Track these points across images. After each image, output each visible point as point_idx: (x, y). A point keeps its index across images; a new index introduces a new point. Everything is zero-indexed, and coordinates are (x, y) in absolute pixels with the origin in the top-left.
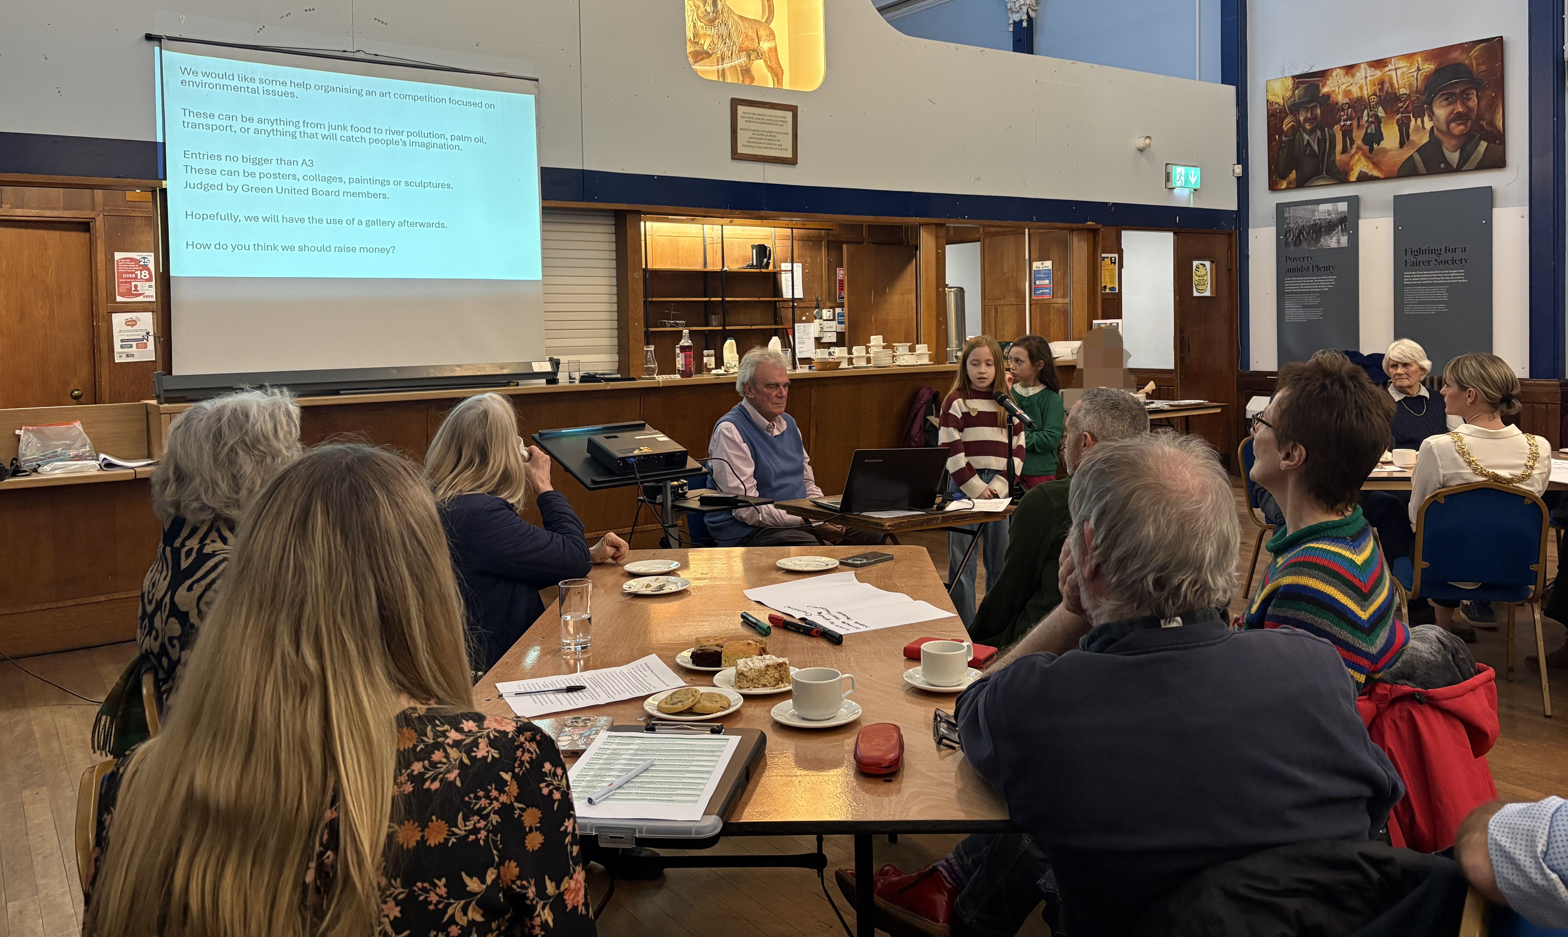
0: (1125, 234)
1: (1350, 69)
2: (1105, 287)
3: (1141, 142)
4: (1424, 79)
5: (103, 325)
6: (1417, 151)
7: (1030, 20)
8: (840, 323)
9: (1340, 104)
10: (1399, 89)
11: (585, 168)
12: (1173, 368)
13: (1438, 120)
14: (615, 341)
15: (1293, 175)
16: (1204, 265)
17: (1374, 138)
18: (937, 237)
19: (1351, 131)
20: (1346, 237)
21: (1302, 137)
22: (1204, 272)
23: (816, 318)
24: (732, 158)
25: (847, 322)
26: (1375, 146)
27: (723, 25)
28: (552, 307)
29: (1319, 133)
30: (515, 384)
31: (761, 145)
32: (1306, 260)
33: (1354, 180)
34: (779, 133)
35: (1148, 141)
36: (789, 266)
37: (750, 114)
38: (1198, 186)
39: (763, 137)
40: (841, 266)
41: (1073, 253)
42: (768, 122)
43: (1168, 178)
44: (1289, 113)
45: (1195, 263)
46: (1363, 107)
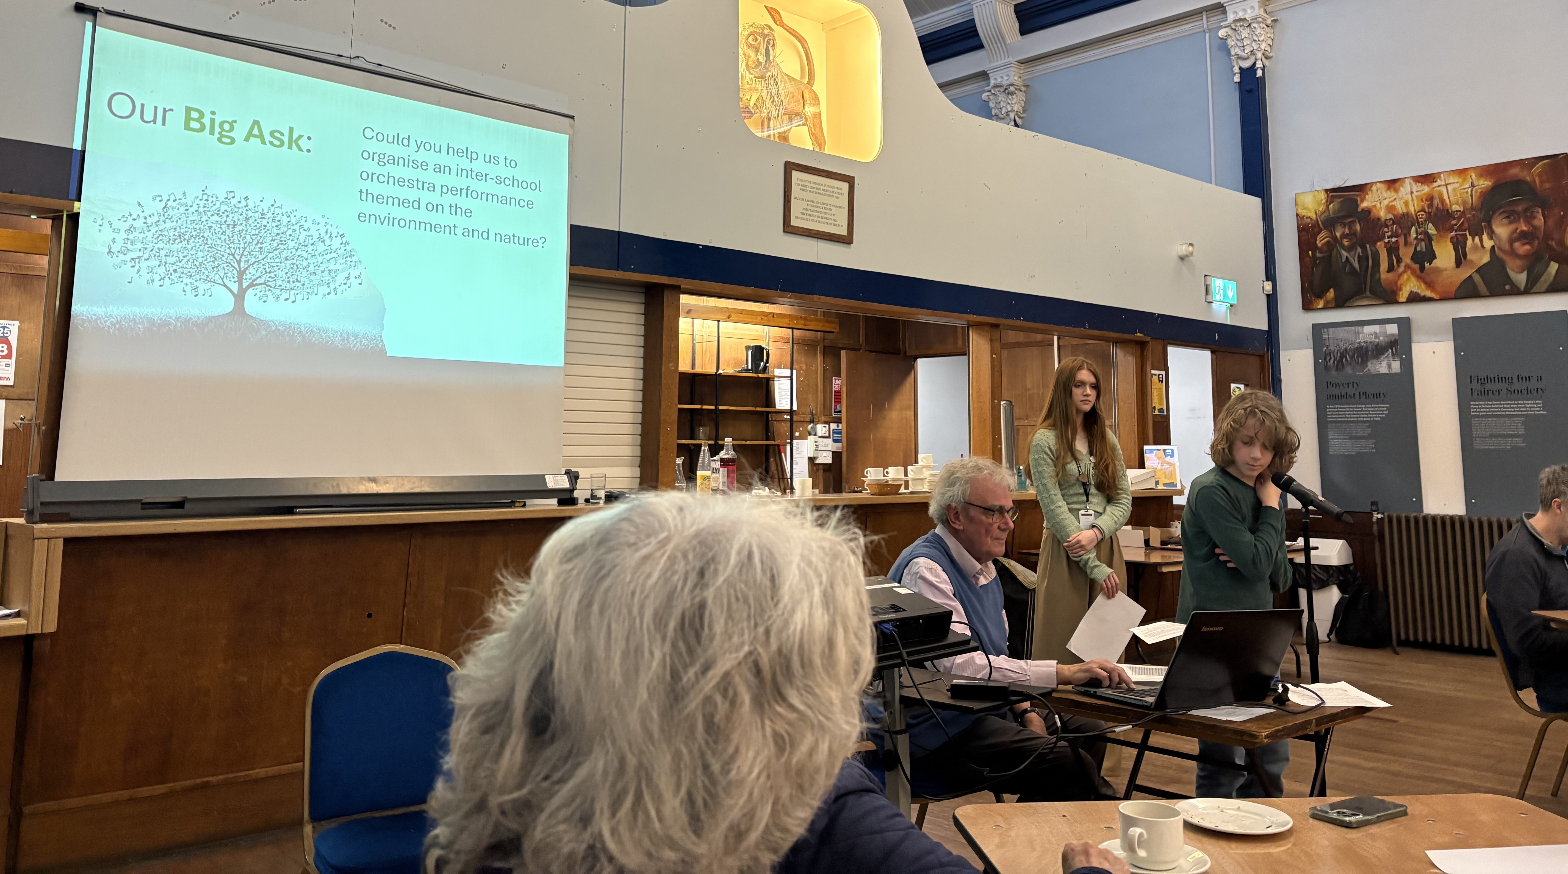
0: (1171, 350)
1: (1392, 184)
2: (1155, 408)
3: (1184, 250)
4: (1480, 197)
6: (1476, 271)
8: (835, 440)
9: (1383, 219)
10: (1451, 206)
11: (621, 230)
13: (1499, 239)
14: (638, 451)
16: (1240, 389)
17: (1424, 257)
18: (991, 340)
19: (1398, 249)
20: (1398, 362)
21: (1340, 253)
23: (810, 434)
24: (784, 231)
25: (844, 440)
26: (1427, 265)
27: (773, 79)
28: (569, 404)
29: (1359, 250)
30: (522, 504)
31: (814, 219)
32: (1351, 385)
33: (1404, 300)
34: (836, 206)
35: (1191, 248)
36: (787, 372)
37: (805, 181)
38: (1235, 302)
39: (818, 209)
40: (838, 374)
41: (1117, 368)
42: (824, 192)
43: (1207, 291)
44: (1323, 228)
45: (1233, 386)
46: (1410, 224)
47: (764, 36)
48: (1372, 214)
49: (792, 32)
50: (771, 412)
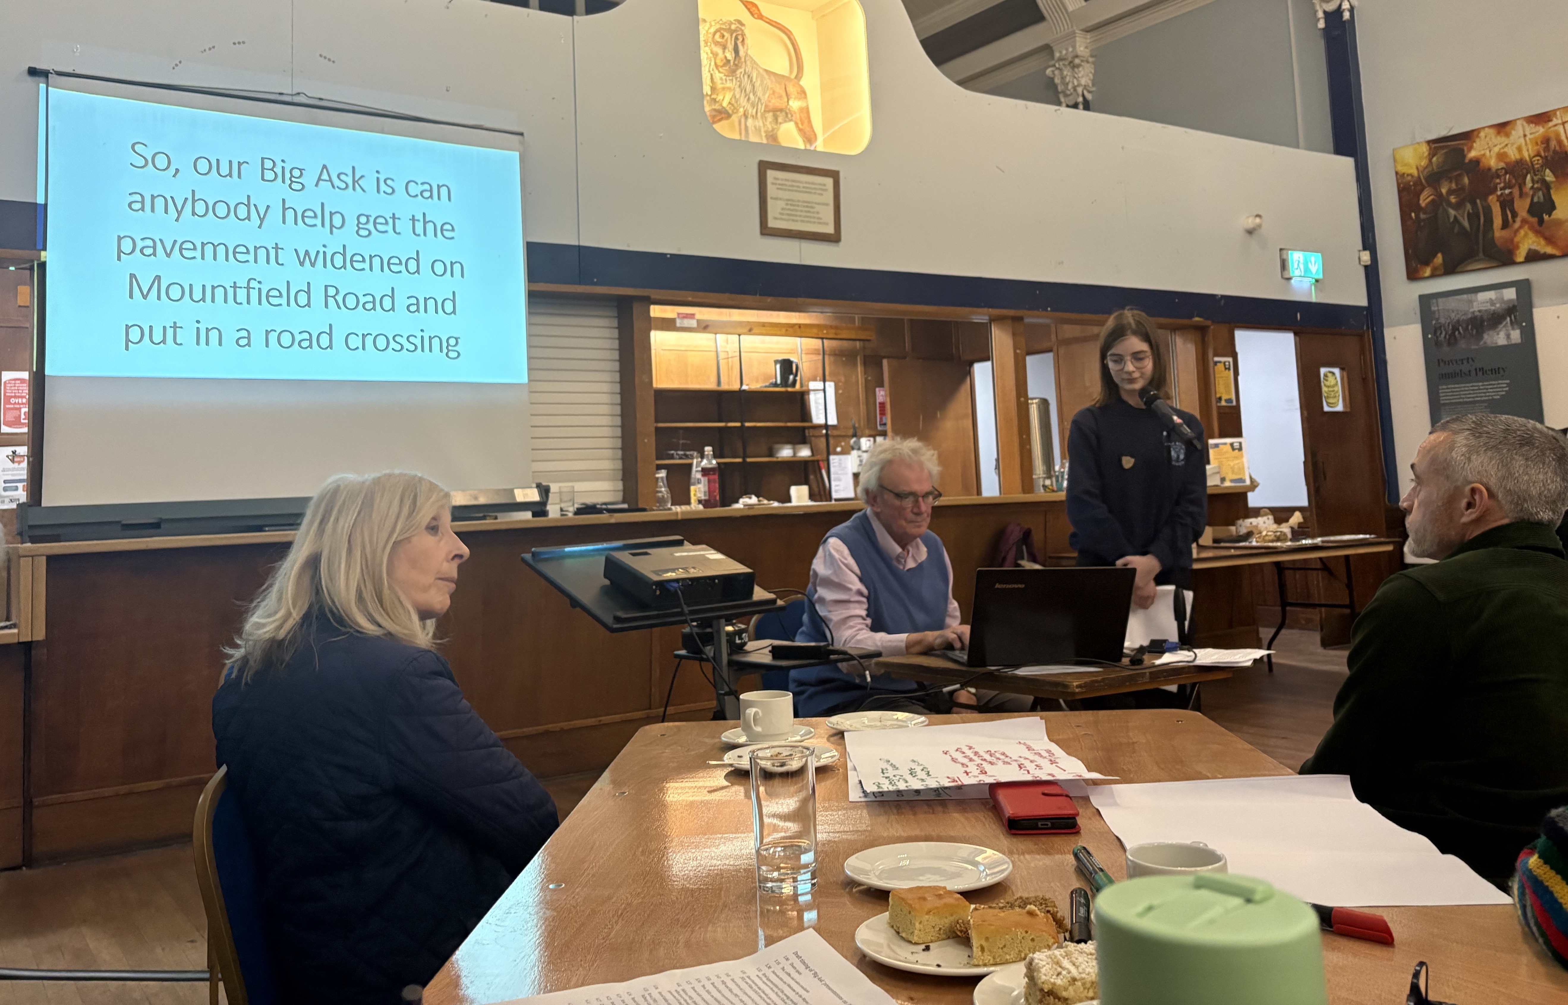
0: (1238, 334)
1: (1502, 128)
2: (1220, 399)
3: (1251, 222)
7: (1086, 102)
9: (1494, 170)
11: (581, 244)
12: (1306, 504)
14: (619, 464)
15: (1439, 259)
16: (1333, 374)
17: (1542, 208)
18: (1014, 335)
19: (1512, 201)
20: (1518, 331)
21: (1447, 212)
22: (1333, 382)
23: (853, 449)
24: (762, 234)
26: (1546, 217)
27: (746, 76)
29: (1469, 207)
30: (493, 518)
31: (797, 219)
32: (1465, 362)
33: (1521, 260)
34: (819, 204)
35: (1258, 220)
36: (819, 385)
37: (782, 180)
38: (1320, 276)
39: (800, 208)
40: (881, 385)
41: (1176, 356)
42: (804, 190)
43: (1284, 265)
44: (1426, 185)
45: (1323, 371)
46: (1525, 171)
47: (732, 32)
48: (1481, 164)
49: (774, 24)
50: (809, 428)
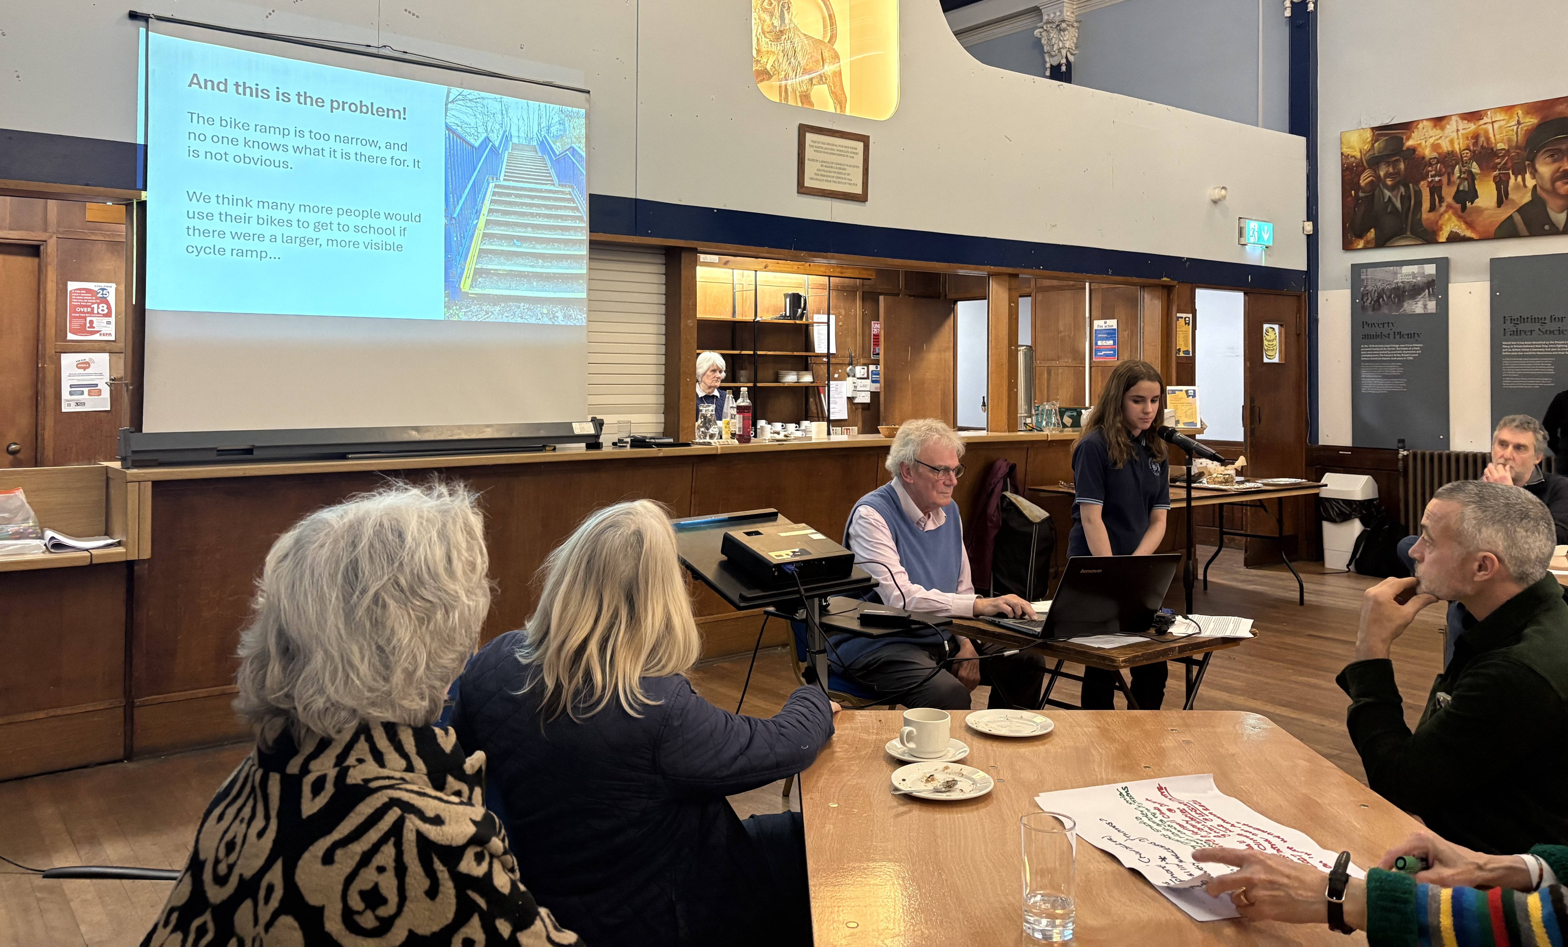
0: (1199, 293)
1: (1439, 121)
2: (1179, 350)
3: (1217, 193)
4: (1525, 134)
5: (49, 367)
6: (1519, 211)
7: (1069, 64)
8: (873, 382)
9: (1427, 158)
10: (1496, 144)
11: (639, 197)
12: (1242, 440)
13: (1542, 178)
14: (662, 400)
15: (1372, 234)
16: (1273, 329)
17: (1466, 196)
18: (1009, 289)
19: (1440, 188)
20: (1434, 303)
21: (1383, 193)
22: (1273, 337)
23: (849, 376)
24: (798, 192)
25: (882, 381)
26: (1468, 204)
27: (789, 41)
28: (594, 358)
29: (1402, 189)
30: (552, 448)
31: (829, 179)
32: (1386, 326)
33: (1444, 240)
34: (850, 166)
35: (1223, 192)
36: (824, 318)
37: (819, 142)
38: (1271, 244)
39: (832, 170)
40: (877, 319)
41: (1144, 311)
42: (838, 152)
43: (1241, 233)
44: (1367, 167)
45: (1266, 326)
46: (1454, 162)
48: (1417, 153)
50: (812, 357)
